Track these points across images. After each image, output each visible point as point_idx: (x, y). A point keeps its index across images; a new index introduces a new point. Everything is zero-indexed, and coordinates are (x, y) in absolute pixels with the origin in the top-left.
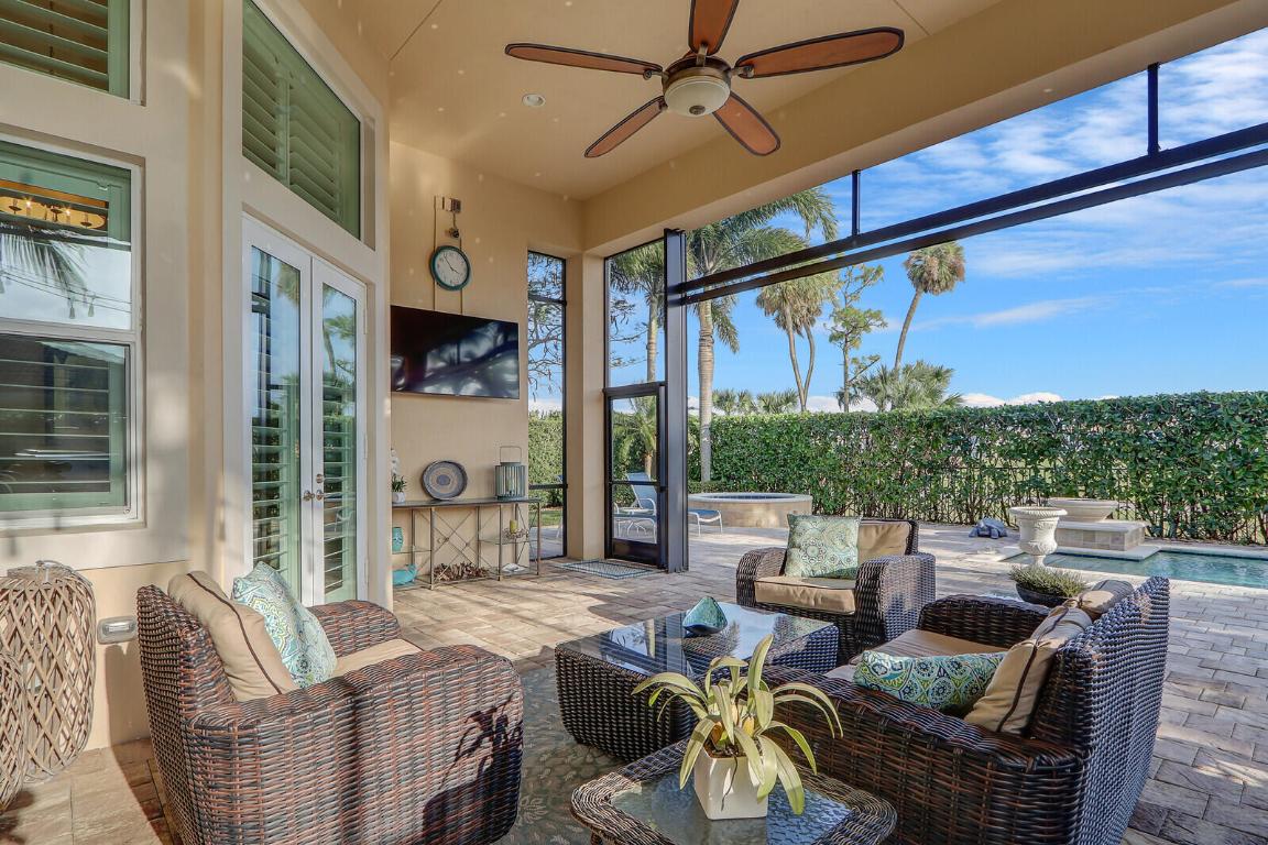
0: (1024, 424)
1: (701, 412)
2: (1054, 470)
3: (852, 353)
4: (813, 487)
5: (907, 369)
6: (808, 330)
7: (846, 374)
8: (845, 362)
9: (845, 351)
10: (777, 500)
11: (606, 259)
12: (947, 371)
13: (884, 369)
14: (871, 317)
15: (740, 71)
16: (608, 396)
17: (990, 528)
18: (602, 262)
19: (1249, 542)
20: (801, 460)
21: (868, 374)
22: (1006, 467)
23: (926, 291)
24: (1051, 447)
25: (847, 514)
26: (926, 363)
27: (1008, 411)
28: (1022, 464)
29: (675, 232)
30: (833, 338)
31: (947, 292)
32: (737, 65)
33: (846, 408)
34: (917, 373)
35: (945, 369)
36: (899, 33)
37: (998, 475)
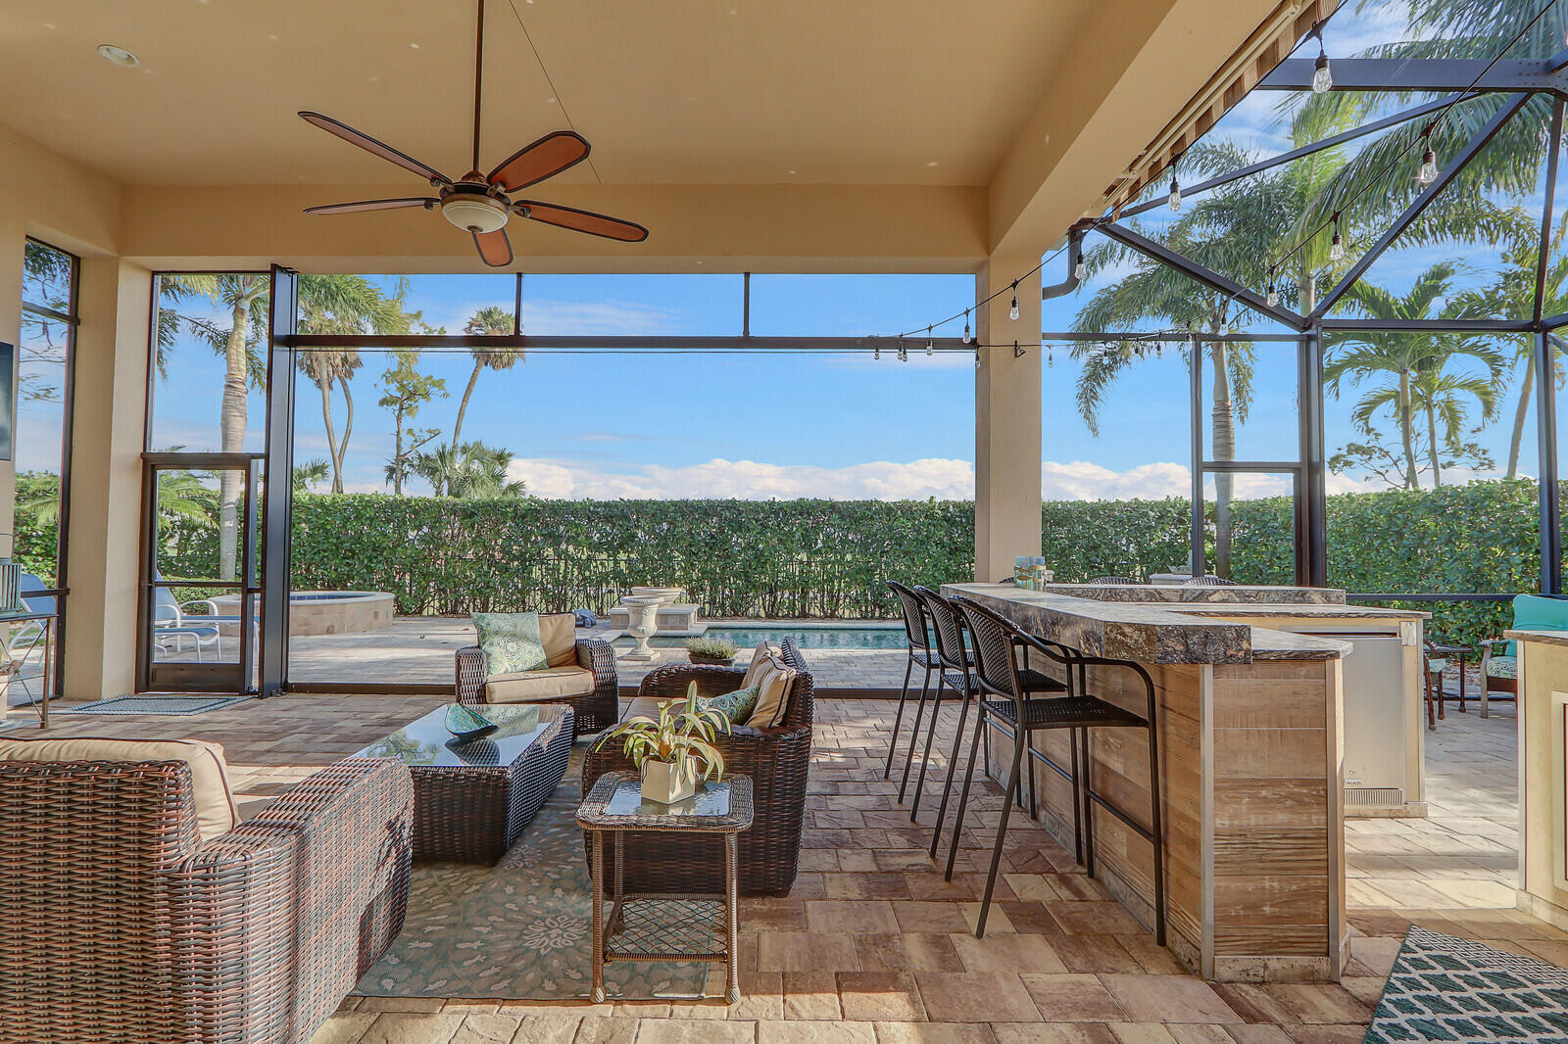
0: (608, 519)
1: (223, 484)
2: (629, 561)
3: (407, 422)
4: (389, 584)
5: (464, 450)
6: (344, 384)
7: (398, 446)
8: (398, 432)
9: (399, 419)
10: (353, 600)
11: (154, 273)
12: (510, 455)
13: (444, 447)
14: (434, 384)
15: (518, 208)
16: (150, 465)
17: (584, 618)
18: (148, 277)
19: (757, 617)
20: (373, 550)
21: (423, 450)
22: (589, 558)
23: (486, 364)
24: (628, 541)
25: (425, 613)
26: (485, 445)
27: (595, 507)
28: (604, 556)
29: (284, 270)
30: (383, 402)
31: (506, 369)
32: (517, 204)
33: (398, 489)
34: (475, 452)
35: (506, 452)
36: (646, 233)
37: (583, 566)
